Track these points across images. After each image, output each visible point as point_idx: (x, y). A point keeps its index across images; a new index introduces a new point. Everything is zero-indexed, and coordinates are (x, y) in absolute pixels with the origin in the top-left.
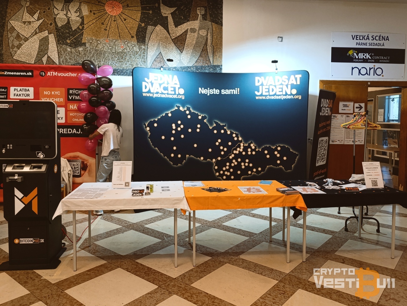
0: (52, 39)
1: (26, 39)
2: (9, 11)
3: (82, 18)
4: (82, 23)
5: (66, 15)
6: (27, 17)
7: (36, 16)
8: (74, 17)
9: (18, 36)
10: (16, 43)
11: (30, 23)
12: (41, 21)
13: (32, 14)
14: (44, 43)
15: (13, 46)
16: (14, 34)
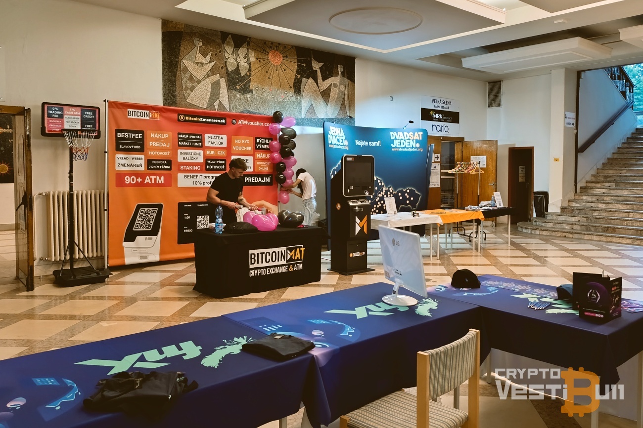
0: (223, 83)
1: (199, 82)
2: (182, 49)
3: (250, 64)
4: (250, 70)
5: (236, 60)
6: (200, 58)
7: (208, 57)
8: (243, 63)
9: (191, 78)
10: (189, 85)
11: (202, 64)
12: (213, 63)
13: (205, 55)
14: (216, 86)
15: (187, 88)
16: (188, 75)
